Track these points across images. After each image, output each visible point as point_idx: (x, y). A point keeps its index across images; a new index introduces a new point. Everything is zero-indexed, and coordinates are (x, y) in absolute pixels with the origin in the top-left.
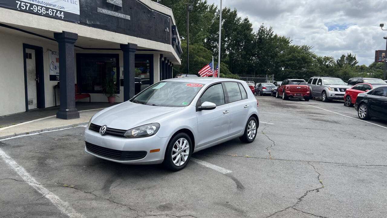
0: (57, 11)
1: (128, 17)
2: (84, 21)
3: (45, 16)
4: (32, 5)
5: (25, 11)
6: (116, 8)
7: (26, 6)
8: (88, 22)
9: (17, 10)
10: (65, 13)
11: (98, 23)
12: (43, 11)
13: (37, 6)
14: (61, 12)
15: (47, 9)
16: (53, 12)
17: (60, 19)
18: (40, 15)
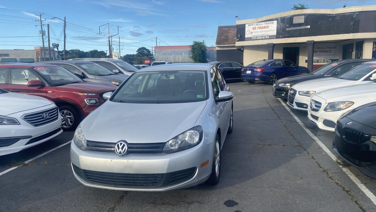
0: (266, 36)
1: (309, 27)
2: (278, 36)
3: (261, 39)
4: (257, 37)
5: (254, 40)
6: (300, 25)
7: (255, 38)
8: (280, 37)
9: (252, 40)
10: (270, 36)
11: (286, 35)
12: (261, 38)
13: (259, 37)
14: (268, 36)
15: (262, 37)
16: (264, 37)
17: (267, 39)
18: (259, 40)
